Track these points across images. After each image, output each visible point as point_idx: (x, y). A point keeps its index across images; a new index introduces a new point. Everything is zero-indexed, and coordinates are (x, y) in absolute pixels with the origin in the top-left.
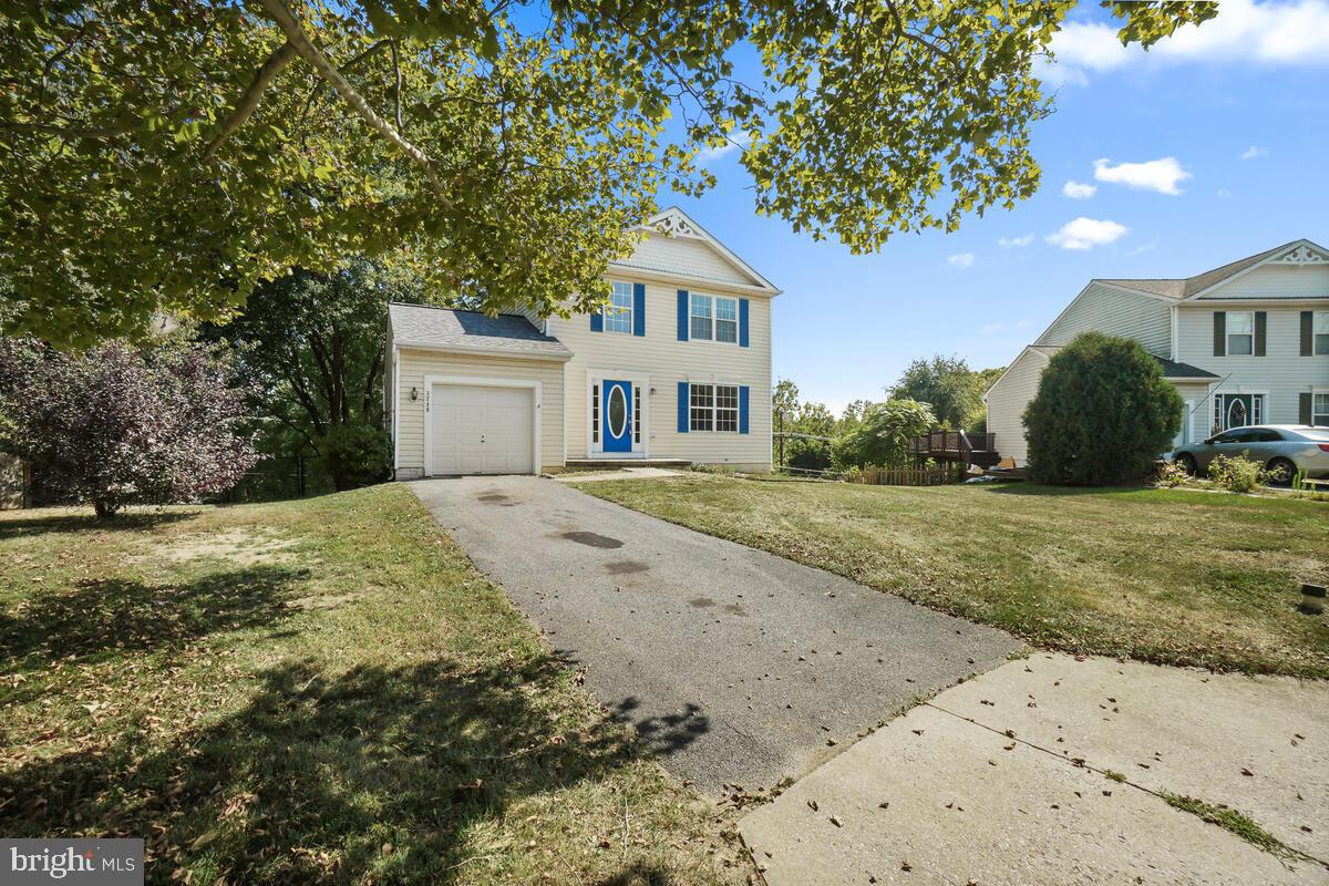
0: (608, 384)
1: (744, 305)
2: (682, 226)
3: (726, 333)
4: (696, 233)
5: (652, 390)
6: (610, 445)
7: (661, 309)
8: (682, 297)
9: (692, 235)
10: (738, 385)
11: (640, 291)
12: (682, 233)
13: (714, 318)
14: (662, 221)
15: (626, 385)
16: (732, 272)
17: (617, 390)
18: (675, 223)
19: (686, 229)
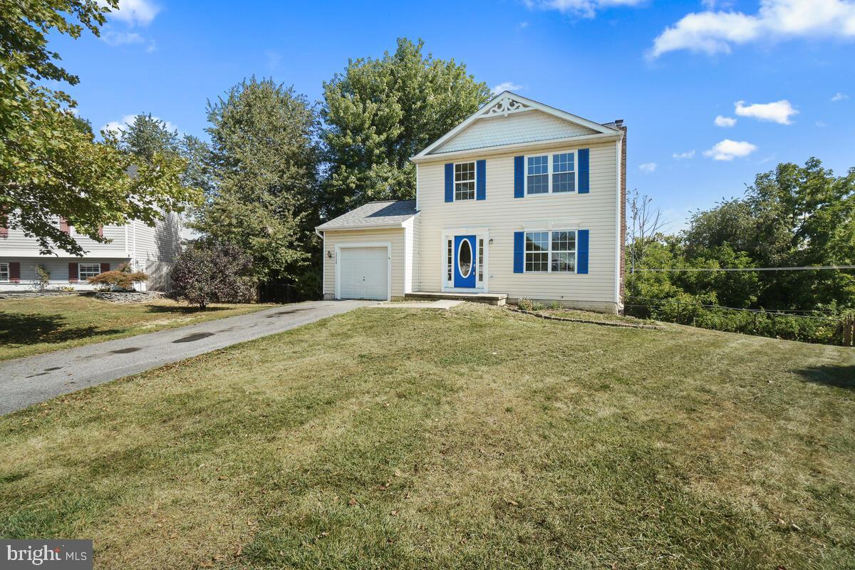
0: (458, 238)
1: (584, 155)
2: (512, 105)
3: (563, 184)
4: (525, 106)
5: (492, 240)
6: (460, 283)
7: (500, 176)
8: (519, 162)
9: (522, 109)
10: (575, 229)
11: (482, 165)
12: (513, 110)
13: (550, 172)
14: (494, 106)
15: (473, 238)
16: (570, 127)
17: (465, 242)
18: (506, 104)
19: (516, 105)
